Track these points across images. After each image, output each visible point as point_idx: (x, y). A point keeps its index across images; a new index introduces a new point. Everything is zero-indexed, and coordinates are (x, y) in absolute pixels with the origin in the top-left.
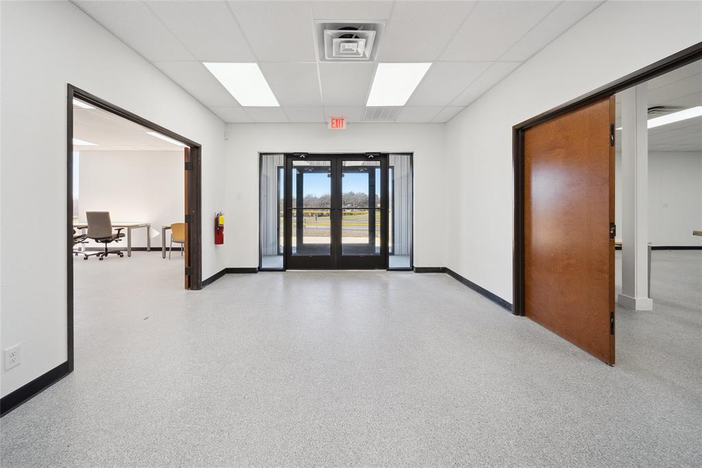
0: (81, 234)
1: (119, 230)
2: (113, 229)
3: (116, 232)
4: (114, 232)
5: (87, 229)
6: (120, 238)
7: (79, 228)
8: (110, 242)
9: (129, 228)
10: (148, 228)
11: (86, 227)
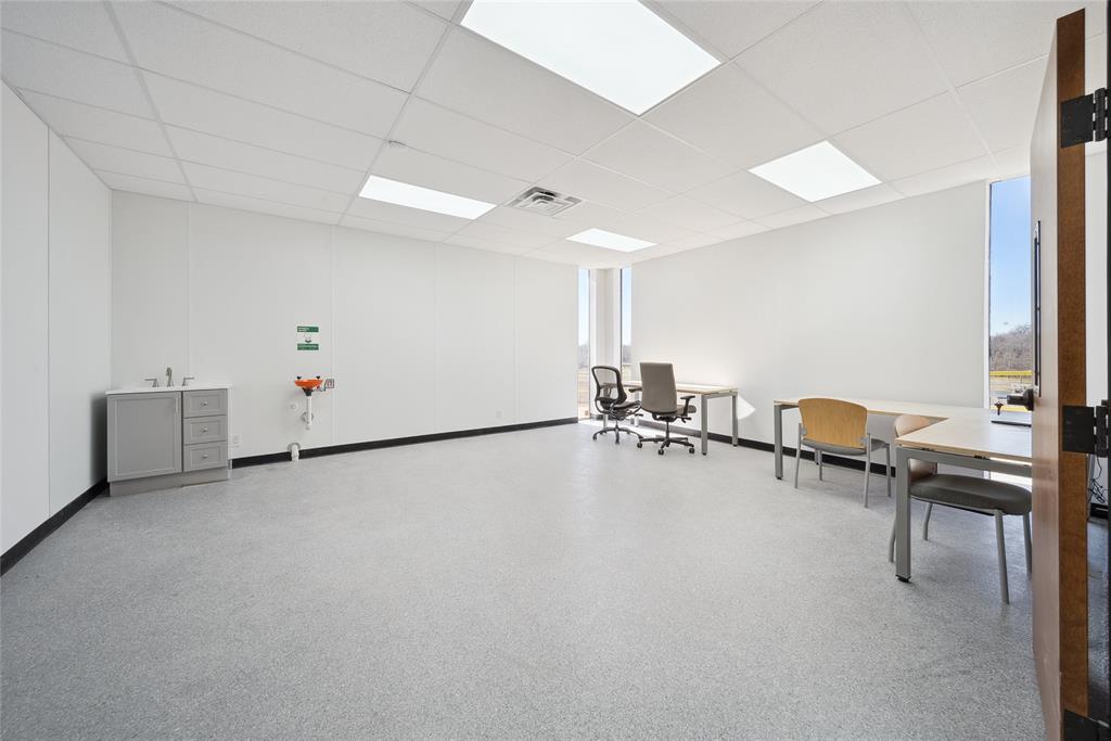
0: (634, 401)
1: (688, 399)
2: (679, 395)
3: (683, 403)
4: (681, 403)
5: (640, 393)
6: (689, 415)
7: (632, 391)
8: (673, 420)
9: (705, 396)
10: (734, 398)
11: (640, 389)
